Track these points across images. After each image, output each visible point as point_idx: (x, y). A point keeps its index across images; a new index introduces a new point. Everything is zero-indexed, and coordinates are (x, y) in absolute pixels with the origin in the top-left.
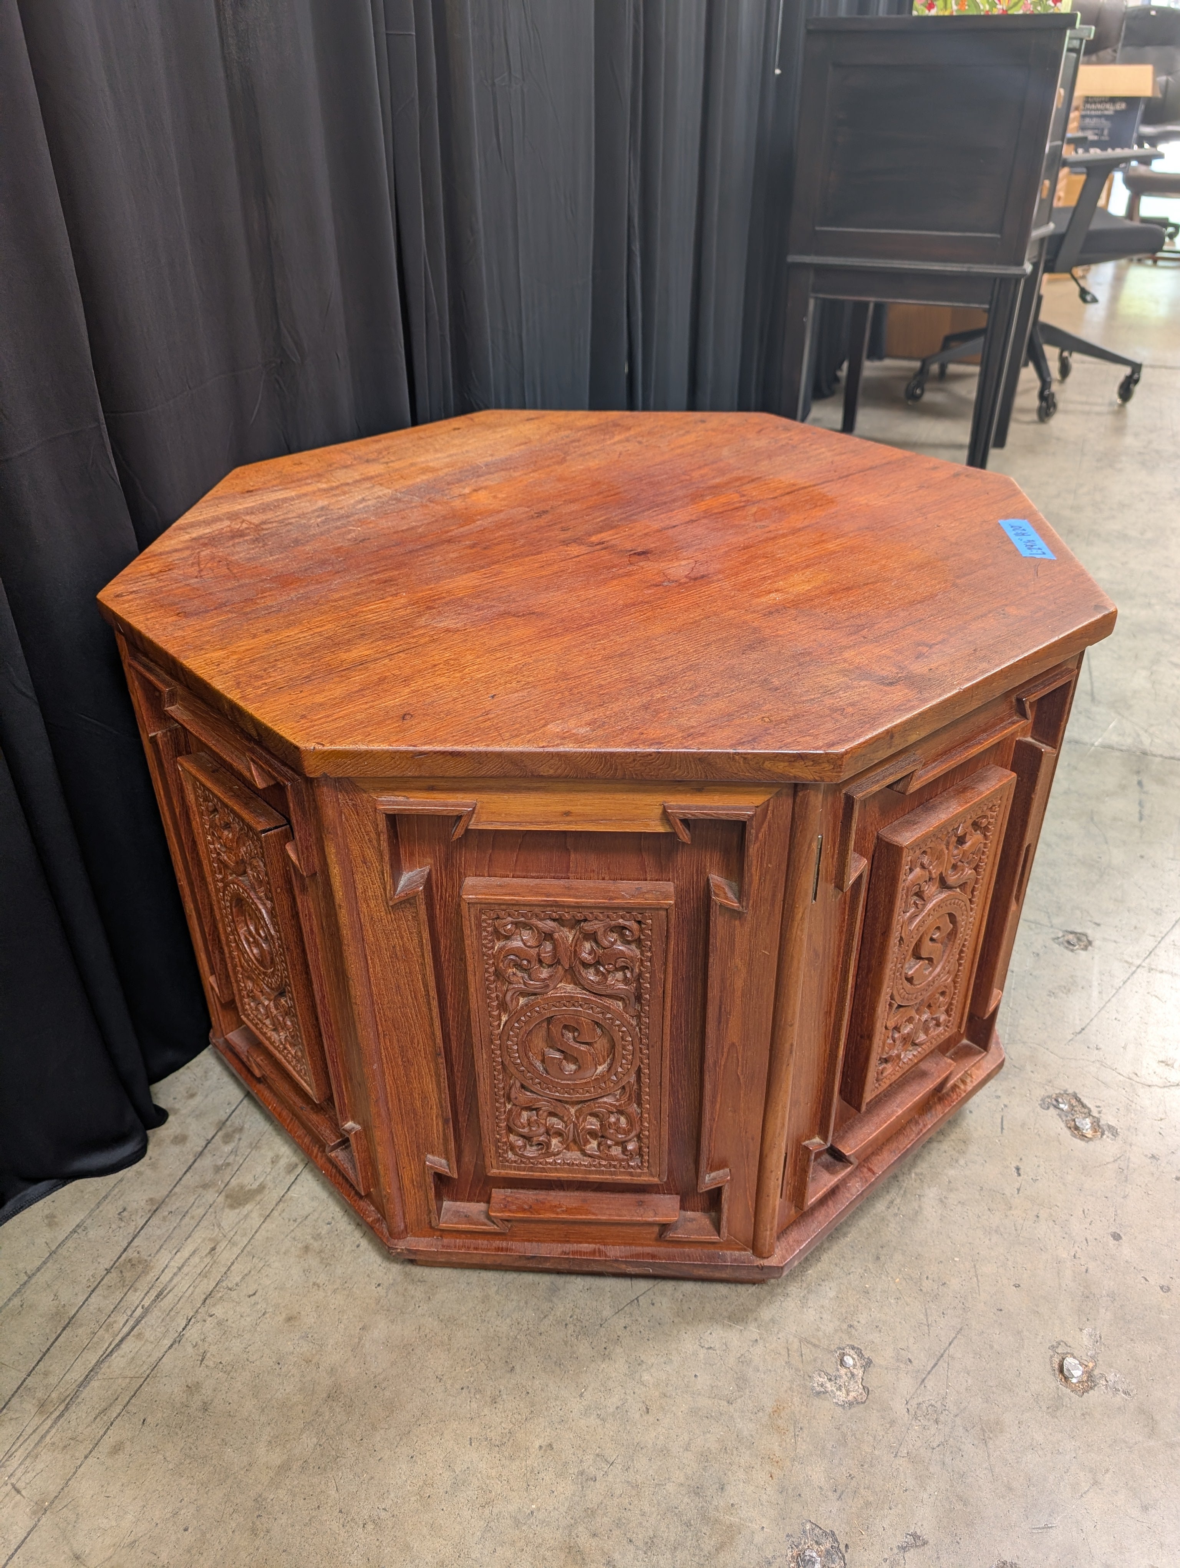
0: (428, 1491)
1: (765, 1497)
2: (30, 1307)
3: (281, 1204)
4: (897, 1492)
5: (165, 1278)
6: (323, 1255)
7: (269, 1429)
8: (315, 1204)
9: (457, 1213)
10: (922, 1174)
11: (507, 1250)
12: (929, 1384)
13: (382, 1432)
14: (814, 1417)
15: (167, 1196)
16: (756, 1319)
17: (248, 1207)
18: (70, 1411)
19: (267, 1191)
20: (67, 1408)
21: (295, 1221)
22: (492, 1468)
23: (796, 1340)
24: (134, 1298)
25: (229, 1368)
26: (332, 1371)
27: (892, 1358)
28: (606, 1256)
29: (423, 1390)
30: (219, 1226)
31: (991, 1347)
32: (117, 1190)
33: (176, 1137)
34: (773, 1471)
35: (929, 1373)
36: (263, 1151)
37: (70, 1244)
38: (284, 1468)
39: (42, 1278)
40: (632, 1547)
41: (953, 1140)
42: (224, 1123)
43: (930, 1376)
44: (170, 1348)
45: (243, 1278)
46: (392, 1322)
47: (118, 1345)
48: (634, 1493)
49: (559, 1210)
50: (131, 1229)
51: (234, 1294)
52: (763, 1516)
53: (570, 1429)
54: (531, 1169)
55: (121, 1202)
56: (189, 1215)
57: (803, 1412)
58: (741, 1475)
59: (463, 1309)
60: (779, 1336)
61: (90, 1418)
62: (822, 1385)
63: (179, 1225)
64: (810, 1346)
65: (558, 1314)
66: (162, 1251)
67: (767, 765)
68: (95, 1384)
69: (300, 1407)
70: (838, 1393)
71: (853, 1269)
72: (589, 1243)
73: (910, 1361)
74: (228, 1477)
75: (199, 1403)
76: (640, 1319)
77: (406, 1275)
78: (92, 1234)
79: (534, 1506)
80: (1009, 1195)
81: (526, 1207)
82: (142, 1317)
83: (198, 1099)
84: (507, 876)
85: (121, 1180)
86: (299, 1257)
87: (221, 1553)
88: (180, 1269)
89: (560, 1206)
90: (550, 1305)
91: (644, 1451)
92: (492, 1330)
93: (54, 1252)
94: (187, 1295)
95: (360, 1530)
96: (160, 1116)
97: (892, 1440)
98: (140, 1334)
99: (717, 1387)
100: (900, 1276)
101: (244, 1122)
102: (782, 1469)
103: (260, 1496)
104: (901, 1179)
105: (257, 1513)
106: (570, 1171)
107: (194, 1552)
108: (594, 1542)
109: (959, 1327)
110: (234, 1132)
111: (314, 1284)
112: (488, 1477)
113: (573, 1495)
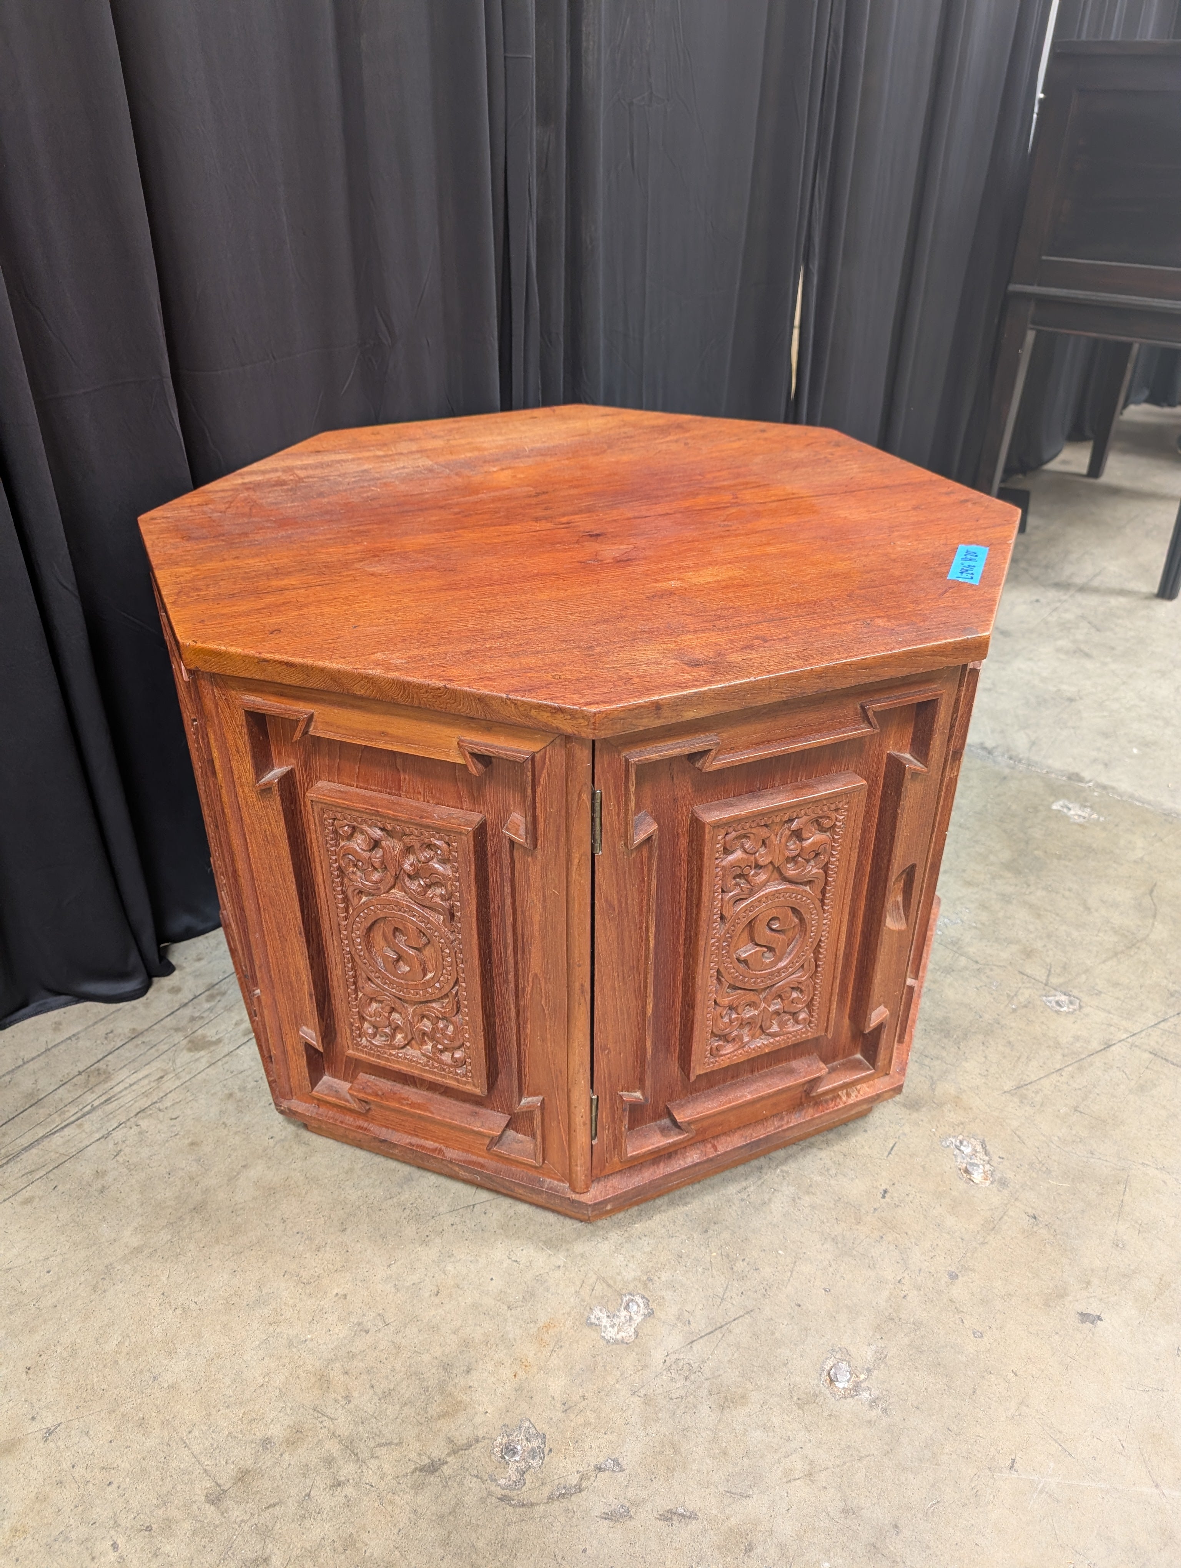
0: (235, 1299)
1: (501, 1389)
2: (15, 1084)
3: (227, 1058)
4: (619, 1422)
5: (117, 1089)
6: (240, 1104)
7: (140, 1219)
8: (253, 1064)
9: (330, 1087)
10: (787, 1172)
11: (366, 1129)
12: (696, 1347)
13: (221, 1246)
14: (577, 1342)
15: (147, 1030)
16: (568, 1250)
17: (202, 1053)
18: (9, 1165)
19: (221, 1044)
20: (7, 1162)
21: (232, 1072)
22: (291, 1298)
23: (595, 1277)
24: (89, 1097)
25: (132, 1167)
26: (206, 1191)
27: (674, 1315)
28: (443, 1155)
29: (267, 1225)
30: (174, 1061)
31: (773, 1334)
32: (112, 1016)
33: (173, 988)
34: (519, 1372)
35: (702, 1337)
36: (232, 1014)
37: (62, 1047)
38: (138, 1250)
39: (31, 1066)
40: (371, 1392)
41: (834, 1151)
42: (214, 986)
43: (701, 1340)
44: (97, 1140)
45: (173, 1105)
46: (269, 1168)
47: (62, 1128)
48: (394, 1351)
49: (405, 1102)
50: (110, 1047)
51: (161, 1114)
52: (492, 1403)
53: (368, 1288)
54: (378, 1057)
55: (111, 1026)
56: (156, 1048)
57: (570, 1335)
58: (490, 1366)
59: (328, 1173)
60: (581, 1269)
61: (20, 1174)
62: (598, 1319)
63: (145, 1053)
64: (604, 1285)
65: (402, 1199)
66: (125, 1069)
67: (534, 713)
68: (34, 1151)
69: (170, 1210)
70: (610, 1329)
71: (678, 1234)
72: (435, 1142)
73: (689, 1323)
74: (95, 1244)
75: (100, 1186)
76: (468, 1221)
77: (297, 1135)
78: (81, 1043)
79: (309, 1336)
80: (863, 1211)
81: (380, 1093)
82: (88, 1113)
83: (203, 963)
84: (353, 786)
85: (119, 1010)
86: (222, 1100)
87: (65, 1295)
88: (131, 1085)
89: (407, 1099)
90: (400, 1190)
91: (419, 1323)
92: (343, 1196)
93: (49, 1050)
94: (127, 1105)
95: (171, 1312)
96: (168, 969)
97: (637, 1381)
98: (81, 1124)
99: (505, 1293)
100: (719, 1252)
101: (228, 989)
102: (527, 1372)
103: (111, 1265)
104: (764, 1171)
105: (103, 1276)
106: (409, 1066)
107: (46, 1289)
108: (343, 1378)
109: (751, 1308)
110: (218, 994)
111: (224, 1123)
112: (285, 1304)
113: (345, 1338)
